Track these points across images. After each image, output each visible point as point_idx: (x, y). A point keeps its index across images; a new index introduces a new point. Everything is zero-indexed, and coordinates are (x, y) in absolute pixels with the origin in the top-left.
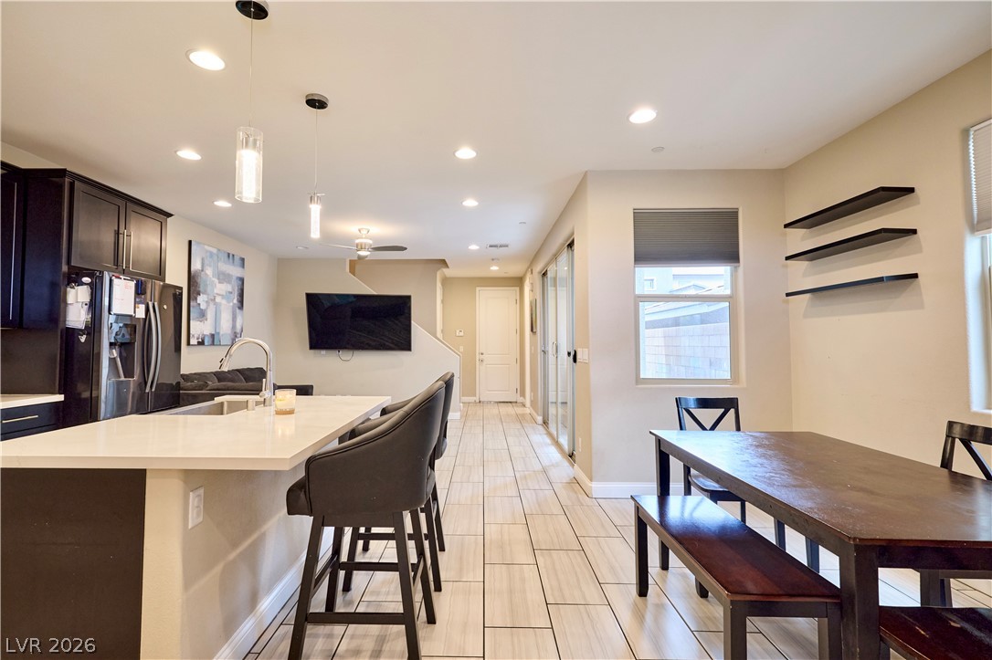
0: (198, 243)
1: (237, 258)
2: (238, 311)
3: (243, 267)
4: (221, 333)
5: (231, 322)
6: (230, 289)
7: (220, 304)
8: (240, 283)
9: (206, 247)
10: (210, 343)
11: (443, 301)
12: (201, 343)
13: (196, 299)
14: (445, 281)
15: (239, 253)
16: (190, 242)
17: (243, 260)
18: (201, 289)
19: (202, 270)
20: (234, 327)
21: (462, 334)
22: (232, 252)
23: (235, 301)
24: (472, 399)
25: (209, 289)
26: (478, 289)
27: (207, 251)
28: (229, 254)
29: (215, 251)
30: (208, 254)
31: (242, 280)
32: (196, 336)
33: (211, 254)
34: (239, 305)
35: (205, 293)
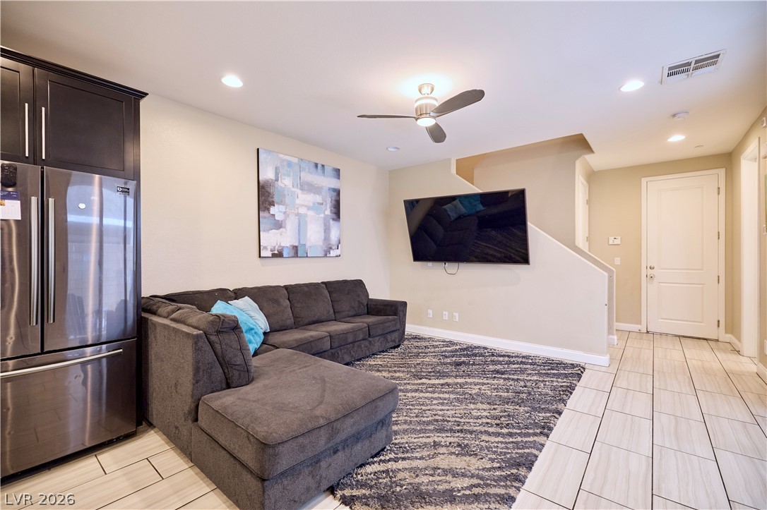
0: (269, 152)
1: (328, 169)
2: (332, 222)
3: (339, 178)
4: (308, 244)
5: (323, 234)
6: (318, 199)
7: (306, 215)
8: (335, 194)
9: (281, 156)
10: (292, 254)
11: (588, 202)
12: (278, 255)
13: (268, 210)
14: (593, 177)
15: (331, 163)
16: (258, 149)
17: (338, 171)
18: (276, 199)
19: (277, 180)
20: (327, 238)
21: (617, 242)
22: (320, 162)
23: (328, 212)
24: (635, 327)
25: (287, 200)
26: (644, 180)
27: (283, 161)
28: (316, 165)
29: (295, 160)
30: (285, 163)
31: (338, 192)
32: (269, 248)
33: (290, 164)
34: (334, 216)
35: (281, 203)
